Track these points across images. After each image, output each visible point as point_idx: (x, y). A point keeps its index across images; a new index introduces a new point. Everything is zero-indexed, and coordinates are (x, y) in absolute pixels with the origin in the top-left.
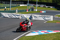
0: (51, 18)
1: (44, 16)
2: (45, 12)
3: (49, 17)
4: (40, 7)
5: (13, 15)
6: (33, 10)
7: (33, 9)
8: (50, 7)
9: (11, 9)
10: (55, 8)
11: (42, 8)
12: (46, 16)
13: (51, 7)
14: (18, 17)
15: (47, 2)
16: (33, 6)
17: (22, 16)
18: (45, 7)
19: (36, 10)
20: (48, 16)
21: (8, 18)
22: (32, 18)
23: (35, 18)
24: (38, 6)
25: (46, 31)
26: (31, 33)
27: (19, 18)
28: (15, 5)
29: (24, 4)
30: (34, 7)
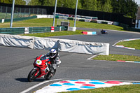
0: (105, 49)
1: (88, 43)
2: (95, 33)
3: (101, 46)
4: (84, 21)
5: (16, 39)
6: (67, 27)
7: (65, 27)
8: (107, 23)
9: (12, 25)
10: (119, 25)
11: (88, 24)
12: (93, 44)
13: (110, 23)
14: (26, 45)
15: (99, 10)
16: (68, 19)
17: (35, 43)
18: (96, 22)
19: (74, 29)
20: (99, 44)
21: (3, 45)
22: (60, 48)
23: (67, 48)
24: (80, 20)
25: (87, 82)
26: (49, 86)
27: (28, 47)
28: (26, 15)
29: (48, 14)
30: (69, 21)
